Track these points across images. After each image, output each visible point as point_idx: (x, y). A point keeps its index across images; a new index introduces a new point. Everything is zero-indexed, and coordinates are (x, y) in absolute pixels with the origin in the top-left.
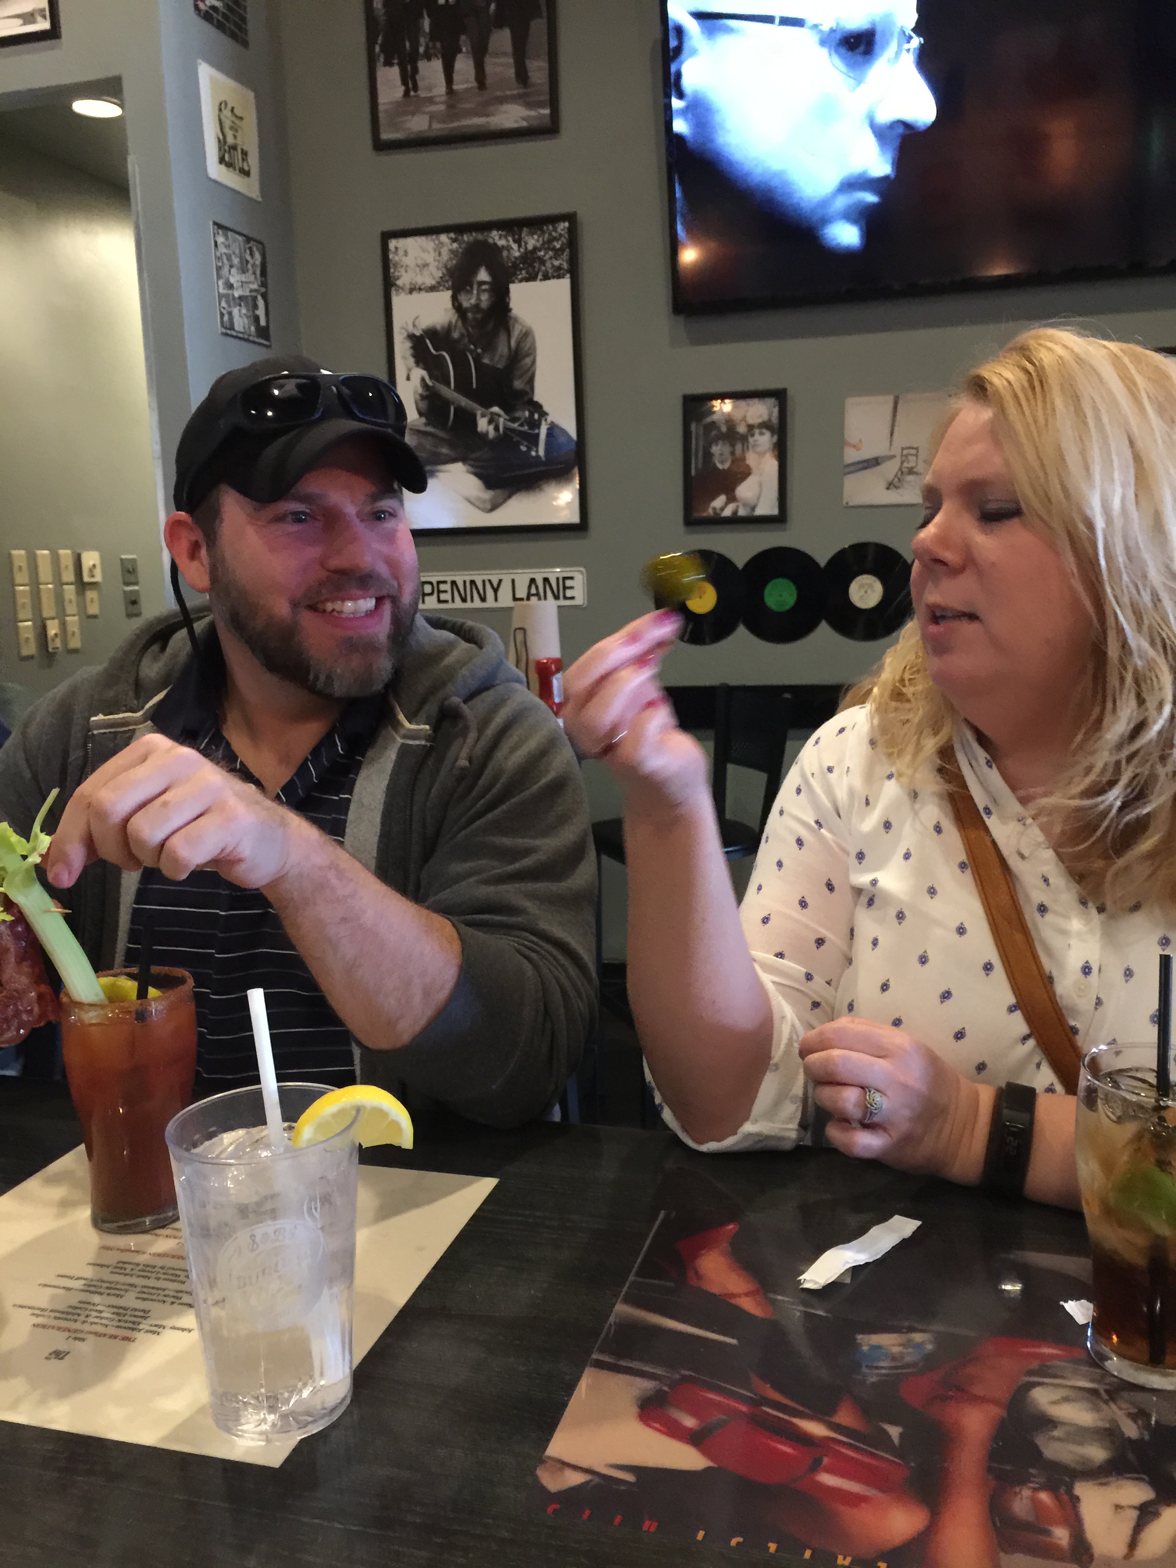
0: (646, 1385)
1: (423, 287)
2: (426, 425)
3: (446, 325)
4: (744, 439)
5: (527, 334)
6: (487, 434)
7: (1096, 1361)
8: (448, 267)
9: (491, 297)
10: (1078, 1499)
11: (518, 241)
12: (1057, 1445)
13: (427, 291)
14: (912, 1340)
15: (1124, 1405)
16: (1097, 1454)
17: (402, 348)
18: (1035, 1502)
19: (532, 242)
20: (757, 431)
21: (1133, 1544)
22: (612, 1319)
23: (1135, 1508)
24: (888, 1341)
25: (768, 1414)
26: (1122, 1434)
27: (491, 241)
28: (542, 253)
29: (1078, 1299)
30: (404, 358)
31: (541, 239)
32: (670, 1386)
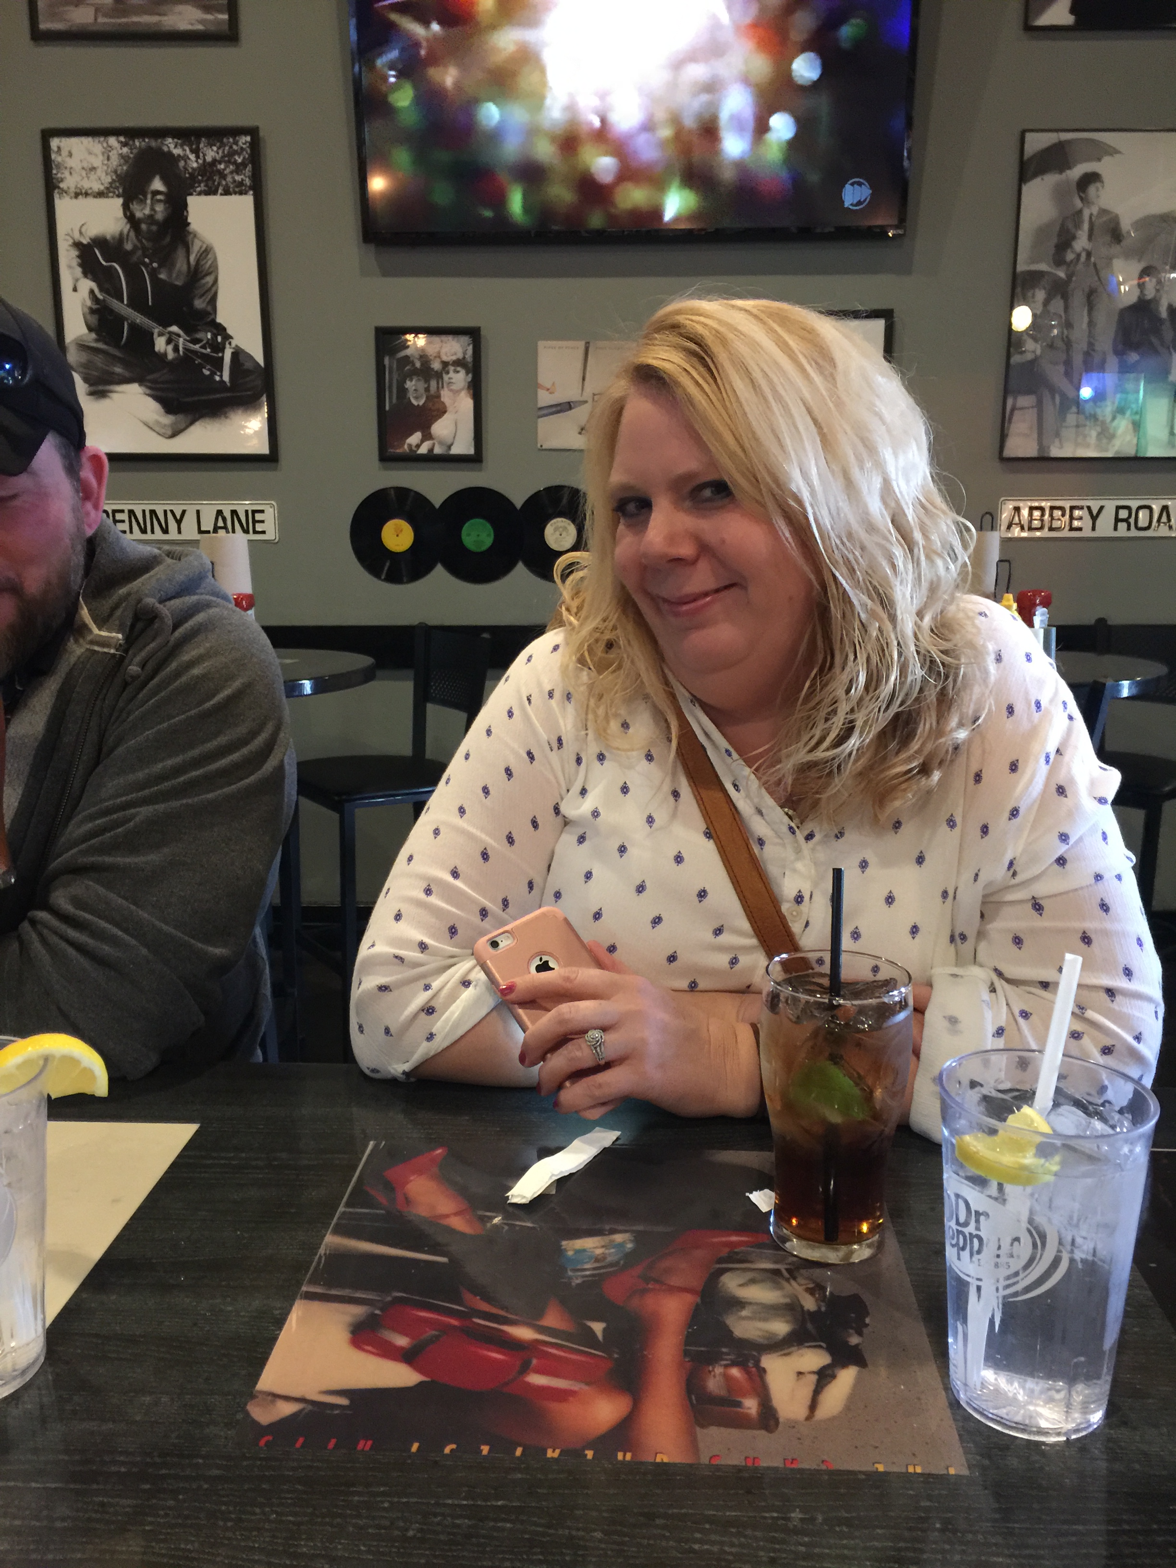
0: (357, 1311)
1: (89, 192)
2: (97, 341)
3: (117, 235)
4: (439, 376)
5: (207, 251)
6: (165, 354)
7: (777, 1246)
8: (119, 172)
9: (166, 209)
10: (764, 1370)
11: (196, 152)
12: (745, 1323)
13: (95, 197)
14: (614, 1241)
15: (803, 1282)
16: (781, 1328)
17: (67, 258)
18: (727, 1378)
19: (211, 154)
20: (451, 368)
21: (813, 1406)
22: (322, 1251)
23: (814, 1373)
24: (591, 1244)
25: (479, 1324)
26: (802, 1307)
27: (165, 149)
28: (222, 166)
29: (761, 1189)
30: (70, 267)
31: (220, 152)
32: (381, 1309)
